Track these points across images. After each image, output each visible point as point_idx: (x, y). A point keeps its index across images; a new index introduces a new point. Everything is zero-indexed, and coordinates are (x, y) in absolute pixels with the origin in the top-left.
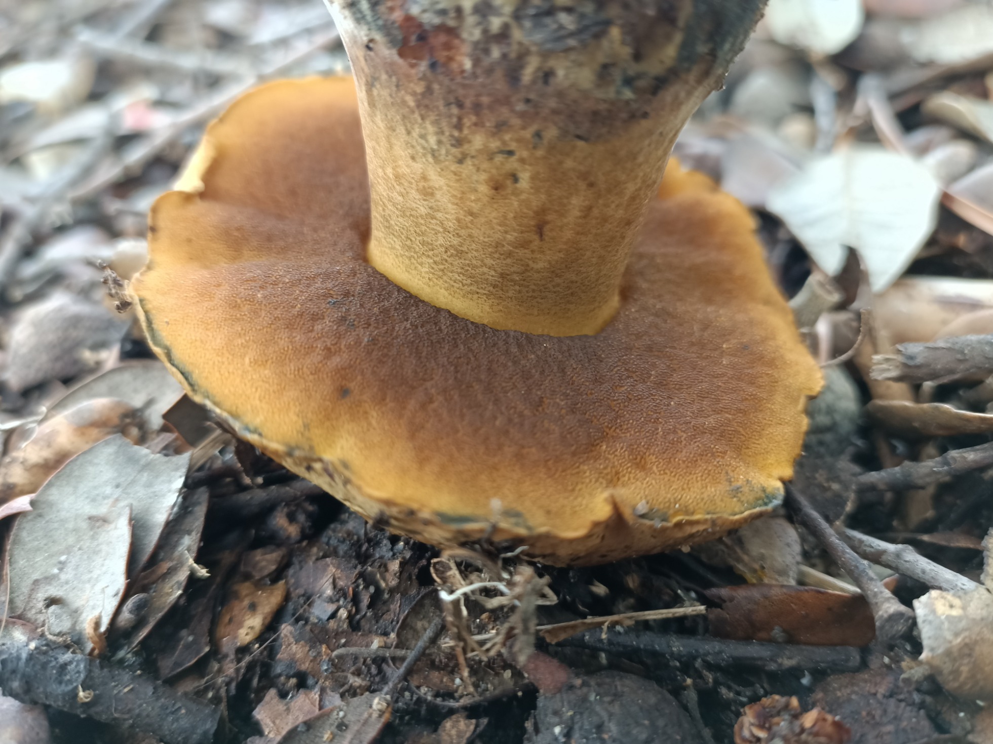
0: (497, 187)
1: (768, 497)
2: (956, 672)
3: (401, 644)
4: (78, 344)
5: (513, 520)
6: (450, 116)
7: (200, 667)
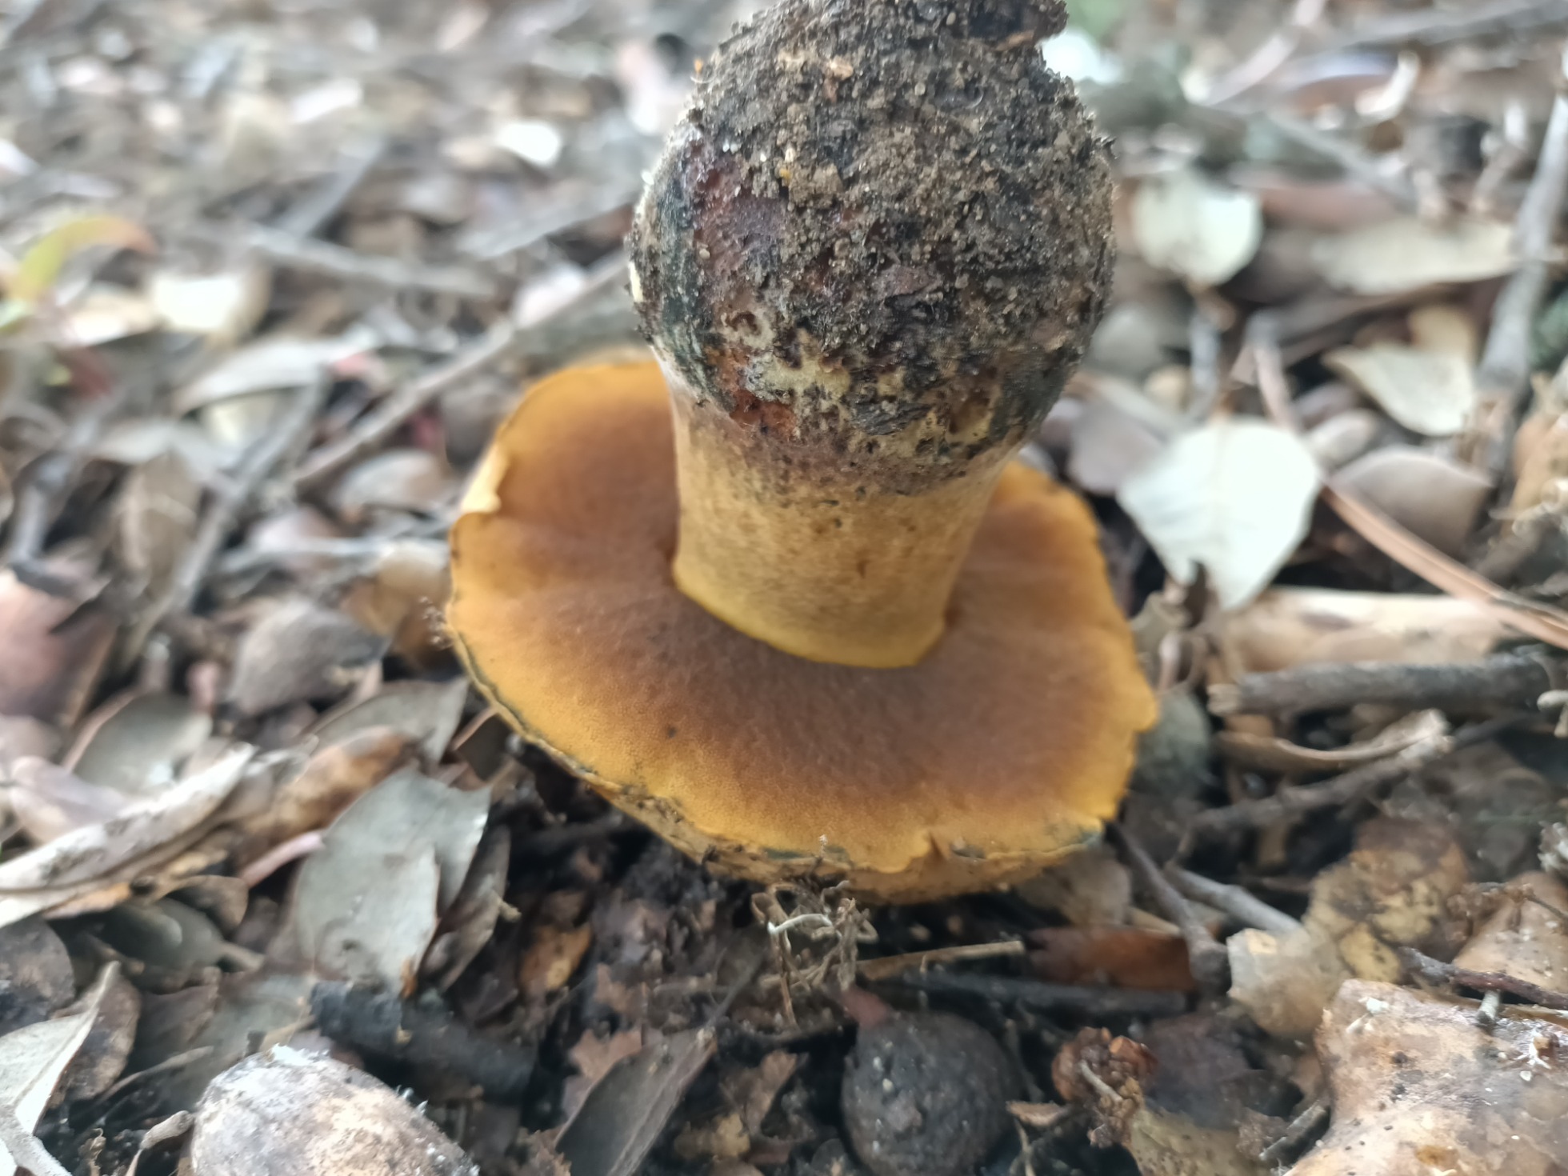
0: (820, 530)
1: (1084, 835)
2: (1269, 1010)
3: (721, 981)
4: (329, 661)
5: (836, 855)
6: (777, 469)
7: (505, 1015)
